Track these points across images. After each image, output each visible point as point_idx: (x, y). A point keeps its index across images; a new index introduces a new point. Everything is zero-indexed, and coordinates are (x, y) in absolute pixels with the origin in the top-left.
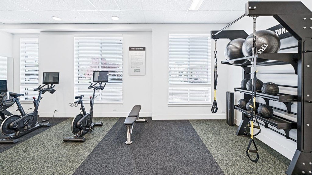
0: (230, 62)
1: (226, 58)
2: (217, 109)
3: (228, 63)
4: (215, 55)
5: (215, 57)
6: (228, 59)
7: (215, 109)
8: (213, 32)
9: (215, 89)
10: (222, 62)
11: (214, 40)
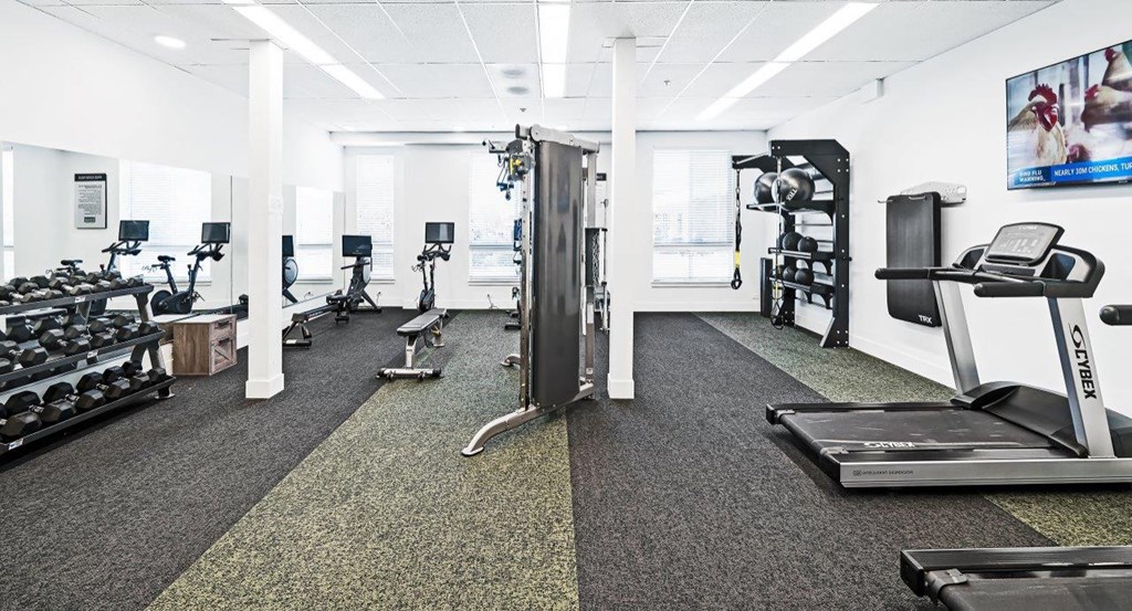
0: (760, 207)
1: (753, 201)
2: (740, 283)
3: (757, 209)
4: (738, 195)
5: (738, 198)
6: (757, 202)
7: (737, 284)
8: (735, 158)
9: (738, 249)
10: (748, 207)
11: (735, 171)
